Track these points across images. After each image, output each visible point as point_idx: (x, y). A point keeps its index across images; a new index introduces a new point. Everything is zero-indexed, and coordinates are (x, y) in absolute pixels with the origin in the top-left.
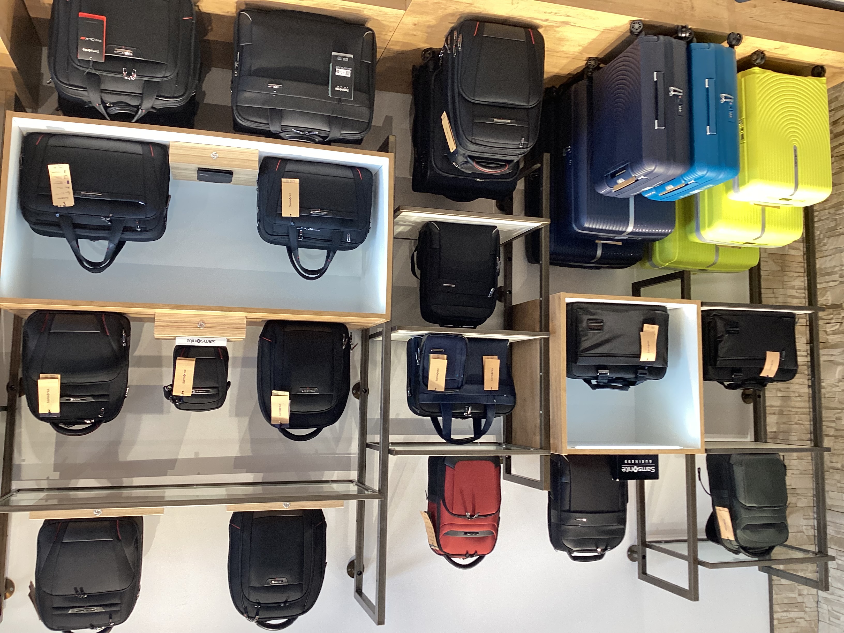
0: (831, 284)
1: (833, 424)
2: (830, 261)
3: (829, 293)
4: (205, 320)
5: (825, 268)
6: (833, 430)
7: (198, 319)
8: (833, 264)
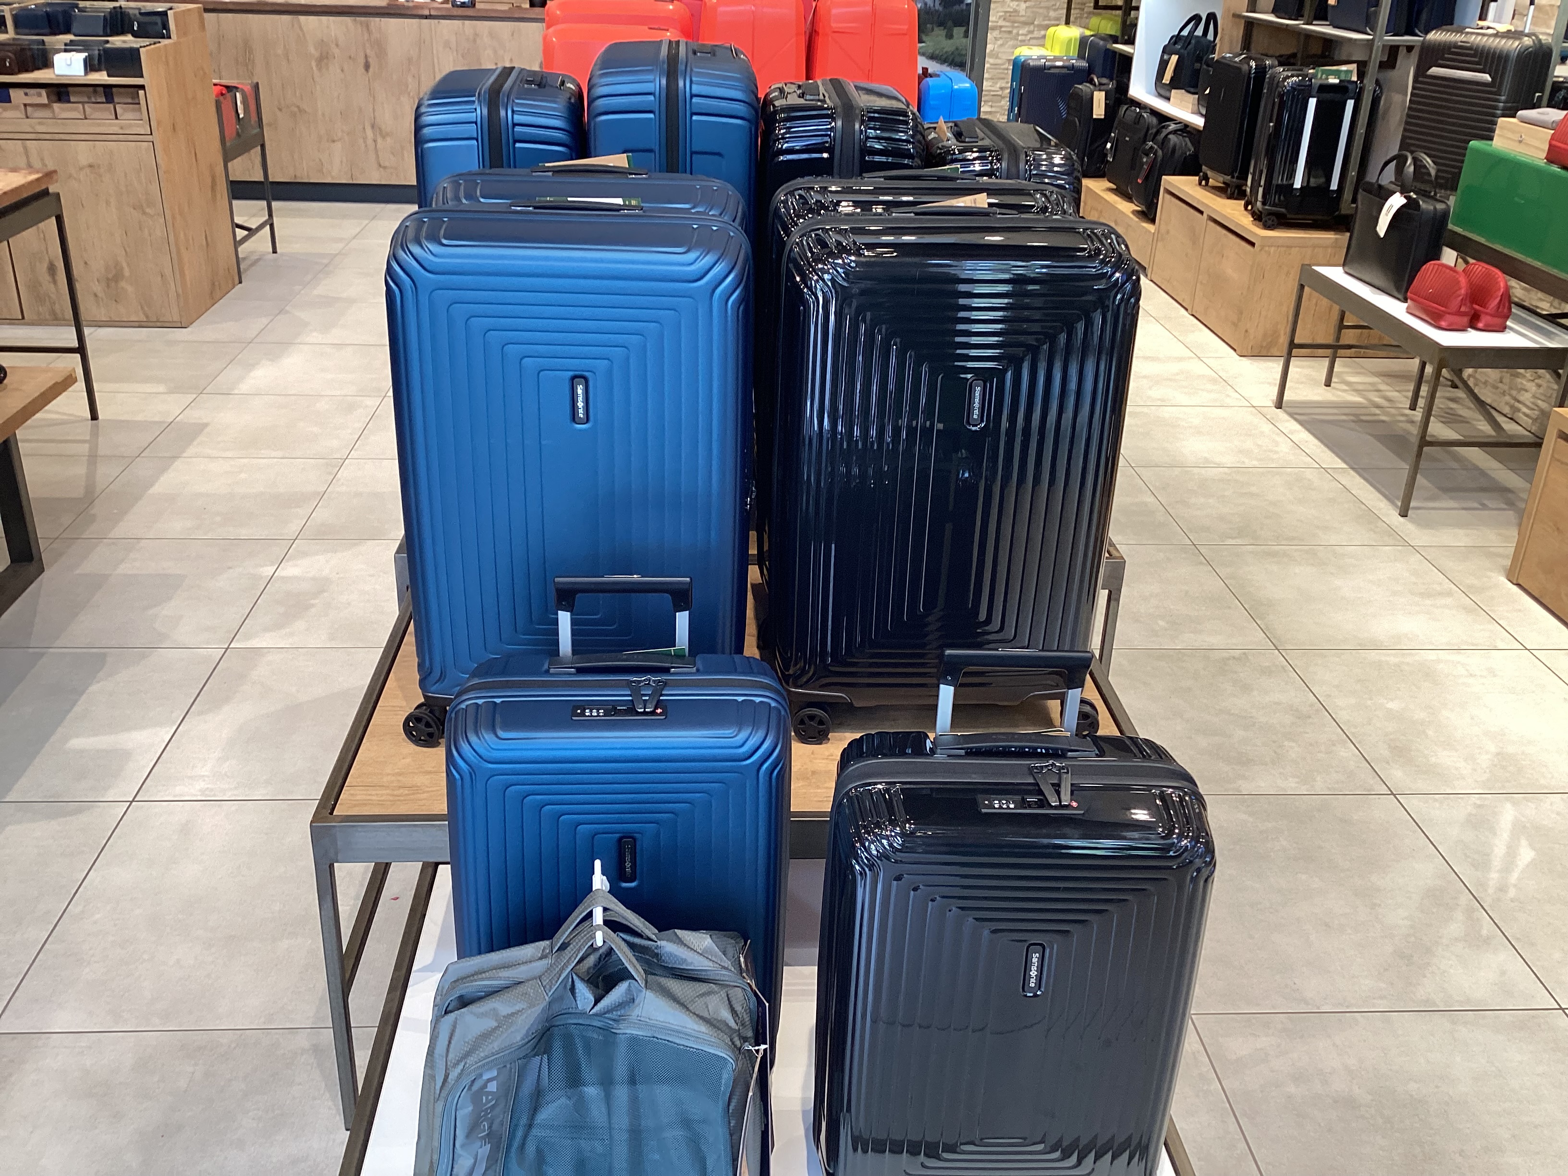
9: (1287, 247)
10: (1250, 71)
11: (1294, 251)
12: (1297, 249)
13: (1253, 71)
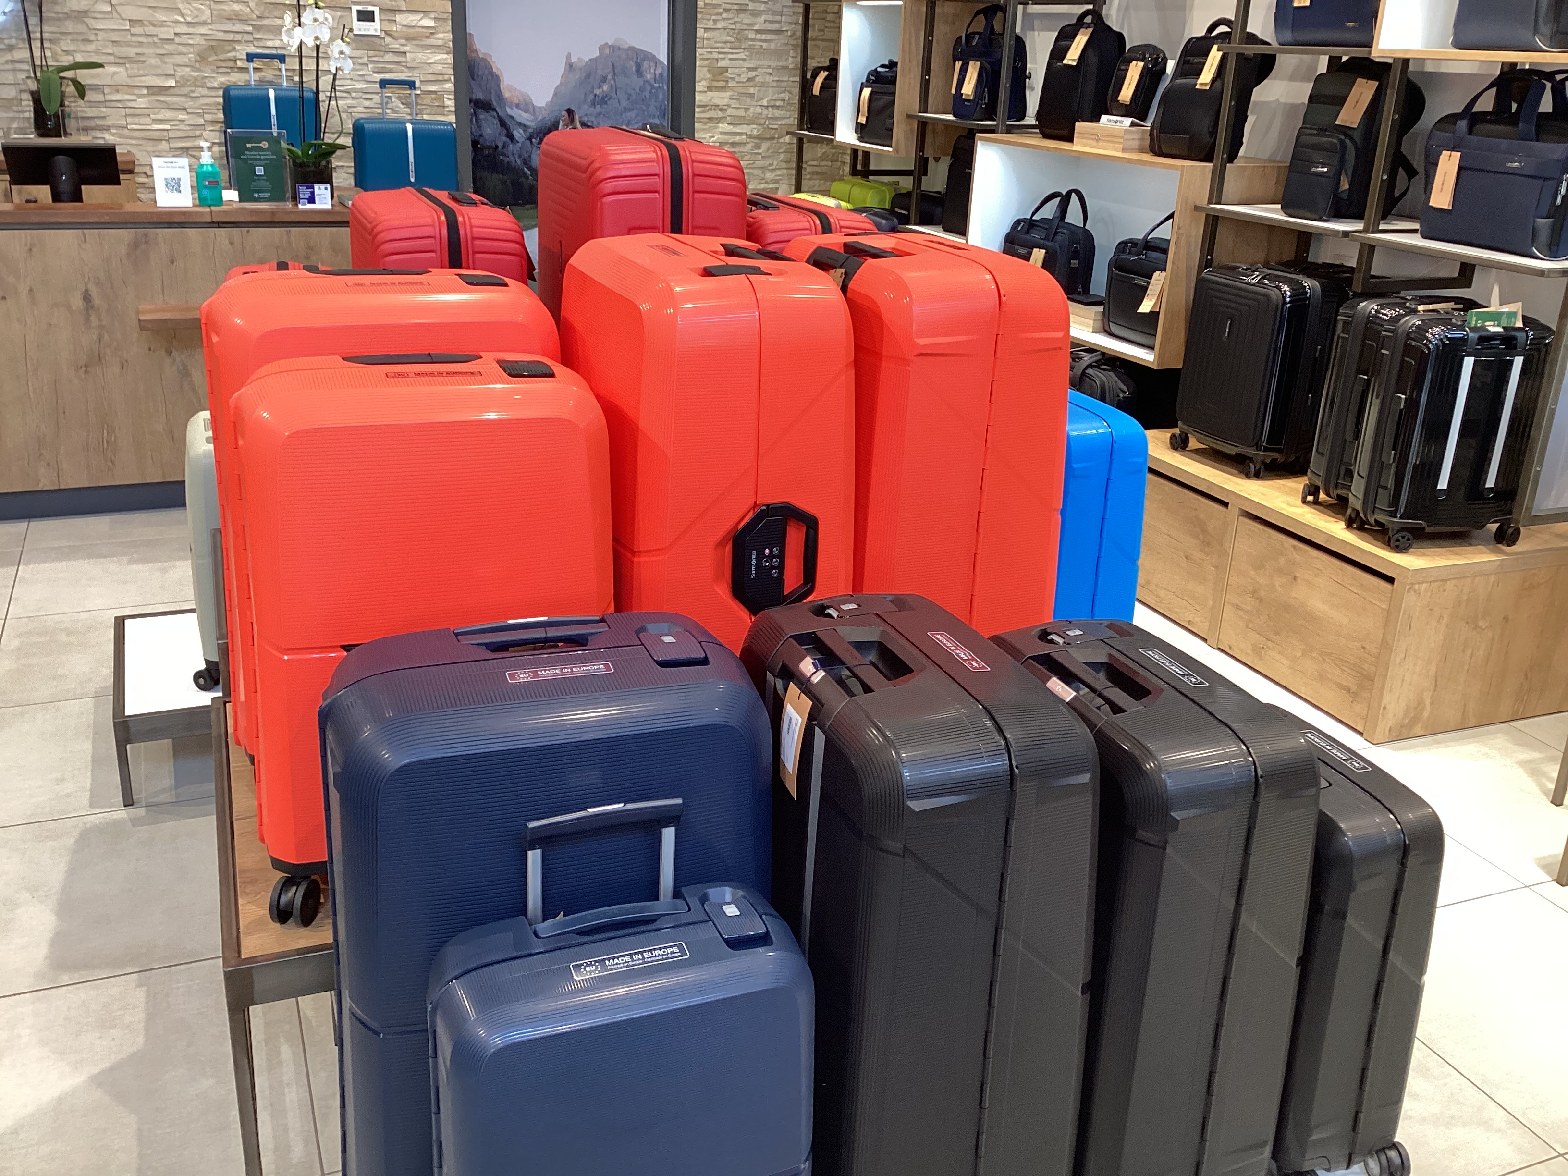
0: (815, 163)
1: (827, 24)
2: (814, 186)
3: (819, 155)
4: (1094, 143)
5: (820, 180)
6: (828, 19)
7: (1100, 144)
8: (811, 182)
9: (1442, 581)
10: (1284, 298)
11: (1450, 585)
12: (1453, 582)
13: (1288, 300)
